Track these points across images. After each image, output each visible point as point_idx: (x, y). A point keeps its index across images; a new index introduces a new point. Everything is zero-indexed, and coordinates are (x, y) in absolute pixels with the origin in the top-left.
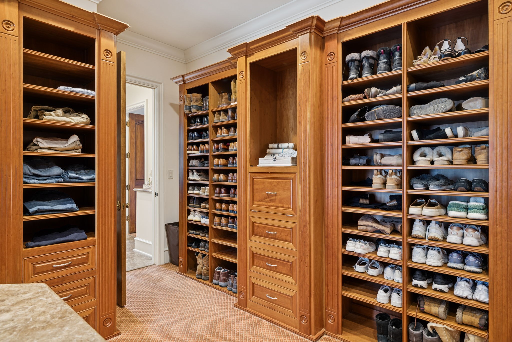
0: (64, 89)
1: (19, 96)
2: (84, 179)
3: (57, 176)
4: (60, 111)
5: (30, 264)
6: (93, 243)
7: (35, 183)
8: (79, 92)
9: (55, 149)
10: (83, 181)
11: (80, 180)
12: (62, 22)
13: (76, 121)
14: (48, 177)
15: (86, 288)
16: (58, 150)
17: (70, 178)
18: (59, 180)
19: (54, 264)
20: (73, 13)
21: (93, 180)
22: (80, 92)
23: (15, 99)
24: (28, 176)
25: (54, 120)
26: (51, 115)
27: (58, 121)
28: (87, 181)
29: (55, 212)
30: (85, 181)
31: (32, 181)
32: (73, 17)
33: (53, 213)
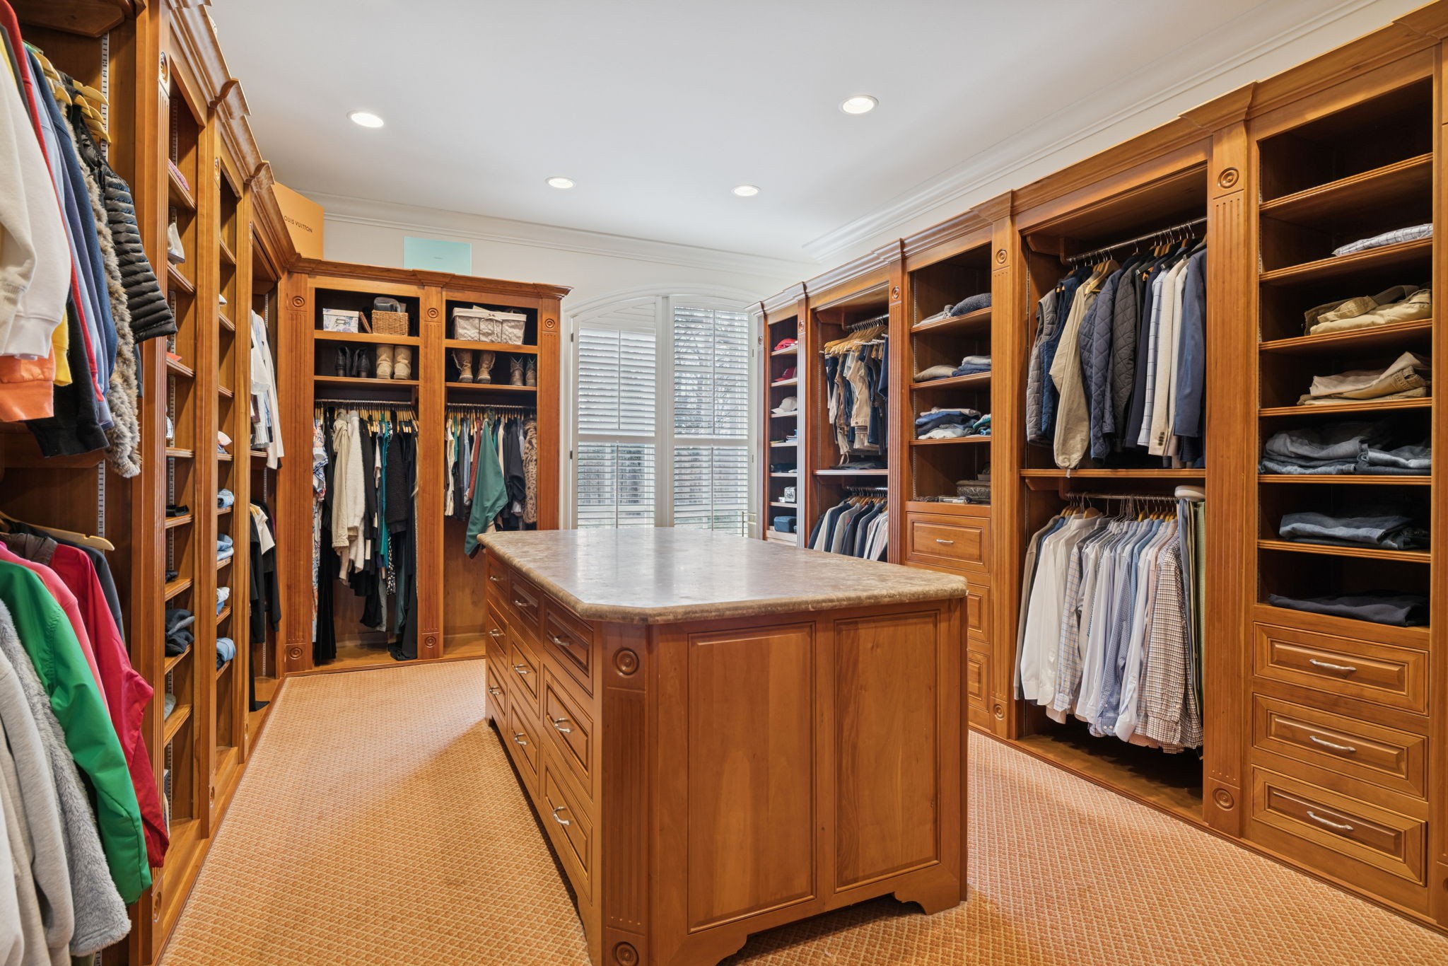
0: (1348, 252)
1: (1248, 303)
2: (1412, 465)
3: (1348, 460)
4: (1349, 306)
5: (1265, 637)
6: (1423, 642)
7: (1289, 473)
8: (1386, 242)
9: (1345, 395)
10: (1408, 471)
11: (1396, 470)
12: (1333, 99)
13: (1387, 318)
14: (1327, 462)
15: (1395, 753)
16: (1351, 396)
17: (1373, 463)
18: (1345, 467)
19: (1314, 657)
20: (1352, 61)
21: (1426, 471)
22: (1390, 242)
23: (1238, 312)
24: (1286, 459)
25: (1332, 330)
26: (1327, 320)
27: (1341, 329)
28: (1416, 471)
29: (1335, 543)
30: (1411, 471)
31: (1290, 468)
32: (1358, 68)
33: (1331, 543)
